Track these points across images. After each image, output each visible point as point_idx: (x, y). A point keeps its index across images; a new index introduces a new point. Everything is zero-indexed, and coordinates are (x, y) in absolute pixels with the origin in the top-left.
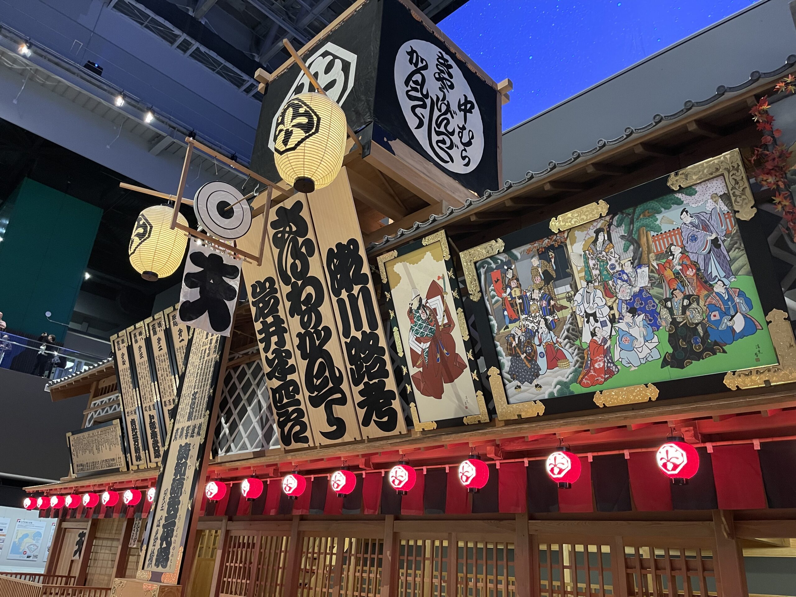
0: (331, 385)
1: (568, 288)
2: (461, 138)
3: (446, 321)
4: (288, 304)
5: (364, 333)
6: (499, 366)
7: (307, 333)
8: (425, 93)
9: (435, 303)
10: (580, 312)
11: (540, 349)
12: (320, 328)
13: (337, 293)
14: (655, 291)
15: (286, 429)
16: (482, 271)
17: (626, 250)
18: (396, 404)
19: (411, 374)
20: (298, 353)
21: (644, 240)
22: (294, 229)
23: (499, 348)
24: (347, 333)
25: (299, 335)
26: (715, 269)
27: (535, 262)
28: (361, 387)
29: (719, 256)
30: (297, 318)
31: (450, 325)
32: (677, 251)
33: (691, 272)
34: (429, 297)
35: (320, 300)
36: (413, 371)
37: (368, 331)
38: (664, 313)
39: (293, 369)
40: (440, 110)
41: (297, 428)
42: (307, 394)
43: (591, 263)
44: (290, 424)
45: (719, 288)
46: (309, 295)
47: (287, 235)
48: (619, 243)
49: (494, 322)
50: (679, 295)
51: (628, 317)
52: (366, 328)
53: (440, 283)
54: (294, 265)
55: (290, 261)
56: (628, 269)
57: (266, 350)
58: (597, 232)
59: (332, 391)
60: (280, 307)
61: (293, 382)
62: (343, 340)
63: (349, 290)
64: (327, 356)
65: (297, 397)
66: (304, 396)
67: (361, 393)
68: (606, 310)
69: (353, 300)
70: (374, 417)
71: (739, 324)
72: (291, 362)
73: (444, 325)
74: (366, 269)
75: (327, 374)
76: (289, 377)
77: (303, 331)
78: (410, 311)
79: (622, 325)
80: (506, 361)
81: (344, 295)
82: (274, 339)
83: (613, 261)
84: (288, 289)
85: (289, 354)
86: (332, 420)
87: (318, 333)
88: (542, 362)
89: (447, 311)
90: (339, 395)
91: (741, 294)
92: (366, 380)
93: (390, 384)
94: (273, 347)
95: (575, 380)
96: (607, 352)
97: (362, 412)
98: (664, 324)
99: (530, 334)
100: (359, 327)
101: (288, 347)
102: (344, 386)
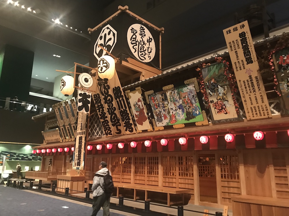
0: (117, 121)
1: (167, 102)
2: (148, 51)
3: (142, 108)
4: (104, 101)
5: (124, 109)
6: (154, 118)
7: (110, 108)
8: (136, 41)
9: (140, 103)
10: (170, 108)
11: (162, 115)
12: (113, 107)
13: (116, 99)
14: (183, 105)
15: (106, 132)
16: (150, 97)
17: (178, 95)
18: (133, 126)
19: (135, 120)
20: (108, 113)
21: (181, 94)
22: (104, 82)
23: (154, 115)
24: (119, 109)
25: (107, 109)
26: (193, 101)
27: (160, 96)
28: (124, 122)
29: (194, 99)
30: (107, 104)
31: (143, 109)
32: (187, 97)
33: (189, 101)
34: (138, 102)
35: (112, 100)
36: (136, 119)
37: (125, 109)
38: (185, 109)
39: (106, 117)
40: (141, 45)
41: (109, 131)
42: (111, 123)
43: (171, 97)
44: (107, 130)
45: (194, 105)
46: (109, 99)
47: (102, 83)
48: (176, 94)
49: (153, 109)
50: (187, 106)
51: (179, 109)
52: (124, 108)
53: (140, 99)
54: (104, 91)
55: (103, 90)
56: (178, 100)
57: (99, 112)
58: (172, 91)
59: (117, 123)
60: (102, 101)
61: (107, 120)
62: (119, 111)
63: (119, 99)
64: (115, 114)
65: (108, 124)
66: (110, 124)
67: (124, 123)
68: (175, 108)
69: (120, 101)
70: (128, 129)
71: (198, 113)
72: (106, 115)
73: (142, 109)
74: (123, 94)
75: (116, 118)
76: (106, 119)
77: (109, 108)
78: (134, 105)
79: (177, 111)
80: (156, 117)
81: (118, 100)
82: (101, 109)
83: (175, 98)
84: (104, 97)
85: (105, 114)
86: (118, 129)
87: (113, 109)
88: (163, 118)
89: (142, 105)
90: (119, 124)
91: (198, 107)
92: (125, 120)
93: (131, 122)
94: (101, 111)
95: (169, 122)
96: (175, 117)
97: (125, 128)
98: (185, 112)
99: (160, 112)
100: (122, 108)
101: (105, 111)
102: (120, 122)
